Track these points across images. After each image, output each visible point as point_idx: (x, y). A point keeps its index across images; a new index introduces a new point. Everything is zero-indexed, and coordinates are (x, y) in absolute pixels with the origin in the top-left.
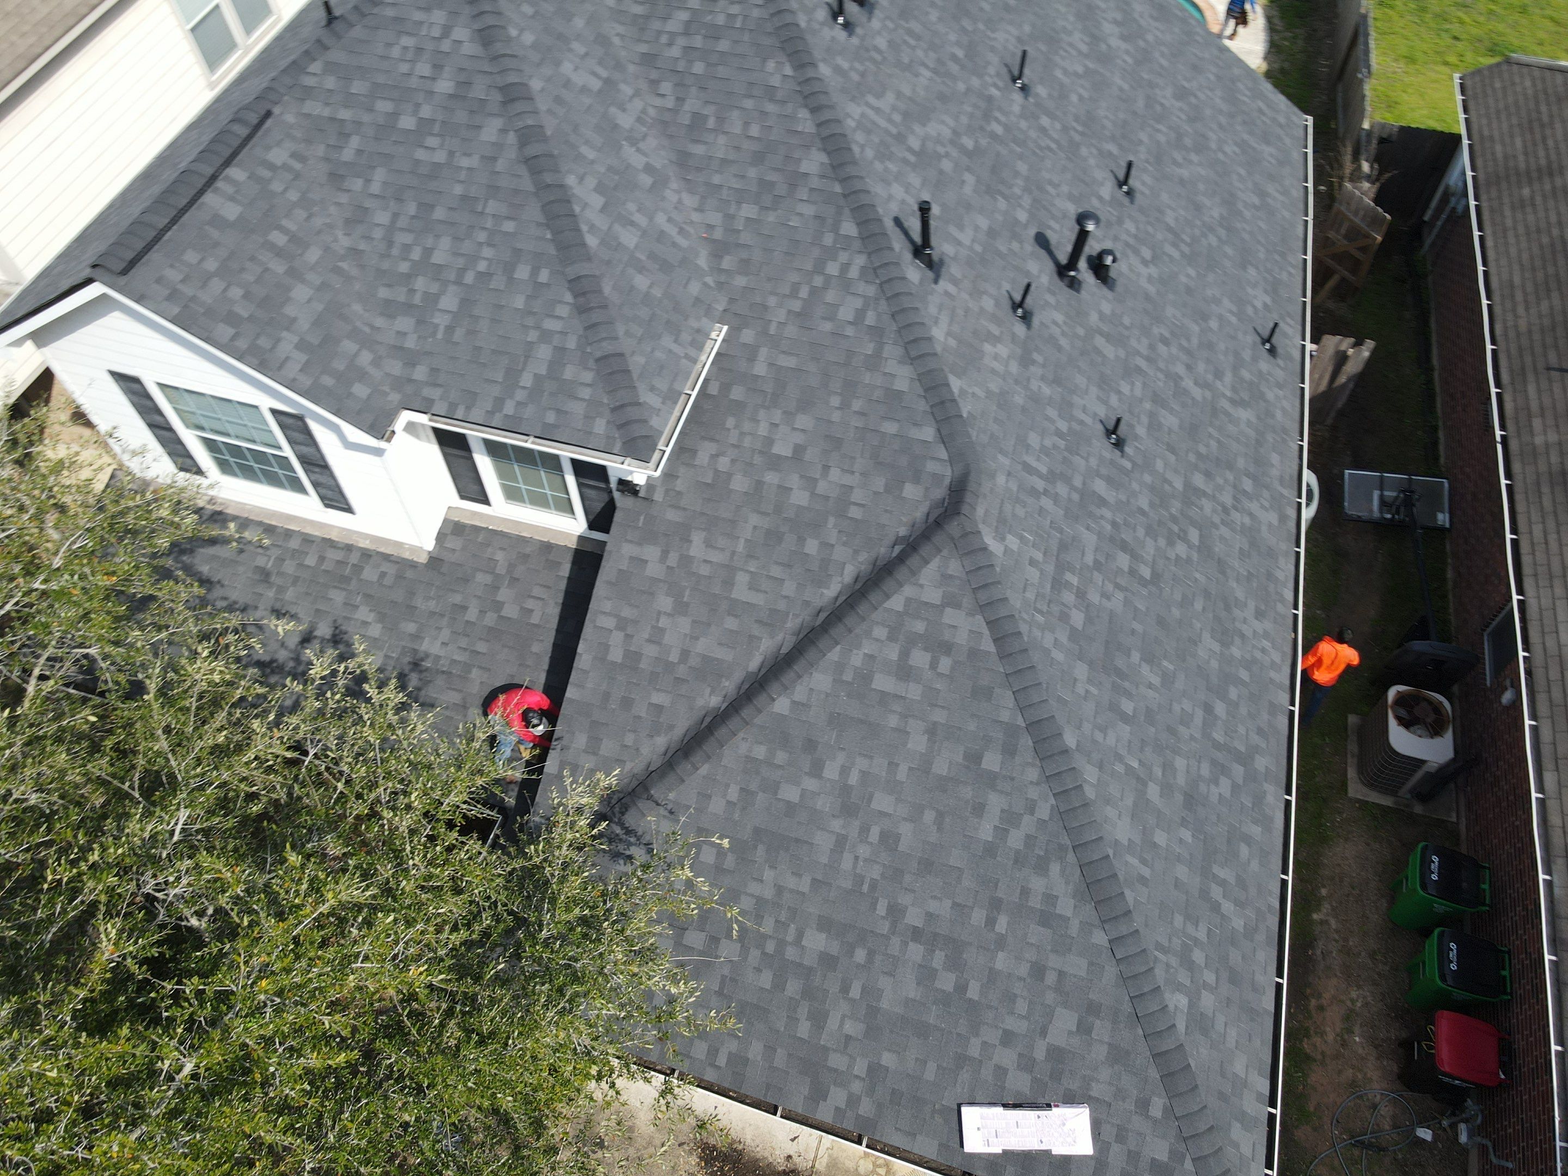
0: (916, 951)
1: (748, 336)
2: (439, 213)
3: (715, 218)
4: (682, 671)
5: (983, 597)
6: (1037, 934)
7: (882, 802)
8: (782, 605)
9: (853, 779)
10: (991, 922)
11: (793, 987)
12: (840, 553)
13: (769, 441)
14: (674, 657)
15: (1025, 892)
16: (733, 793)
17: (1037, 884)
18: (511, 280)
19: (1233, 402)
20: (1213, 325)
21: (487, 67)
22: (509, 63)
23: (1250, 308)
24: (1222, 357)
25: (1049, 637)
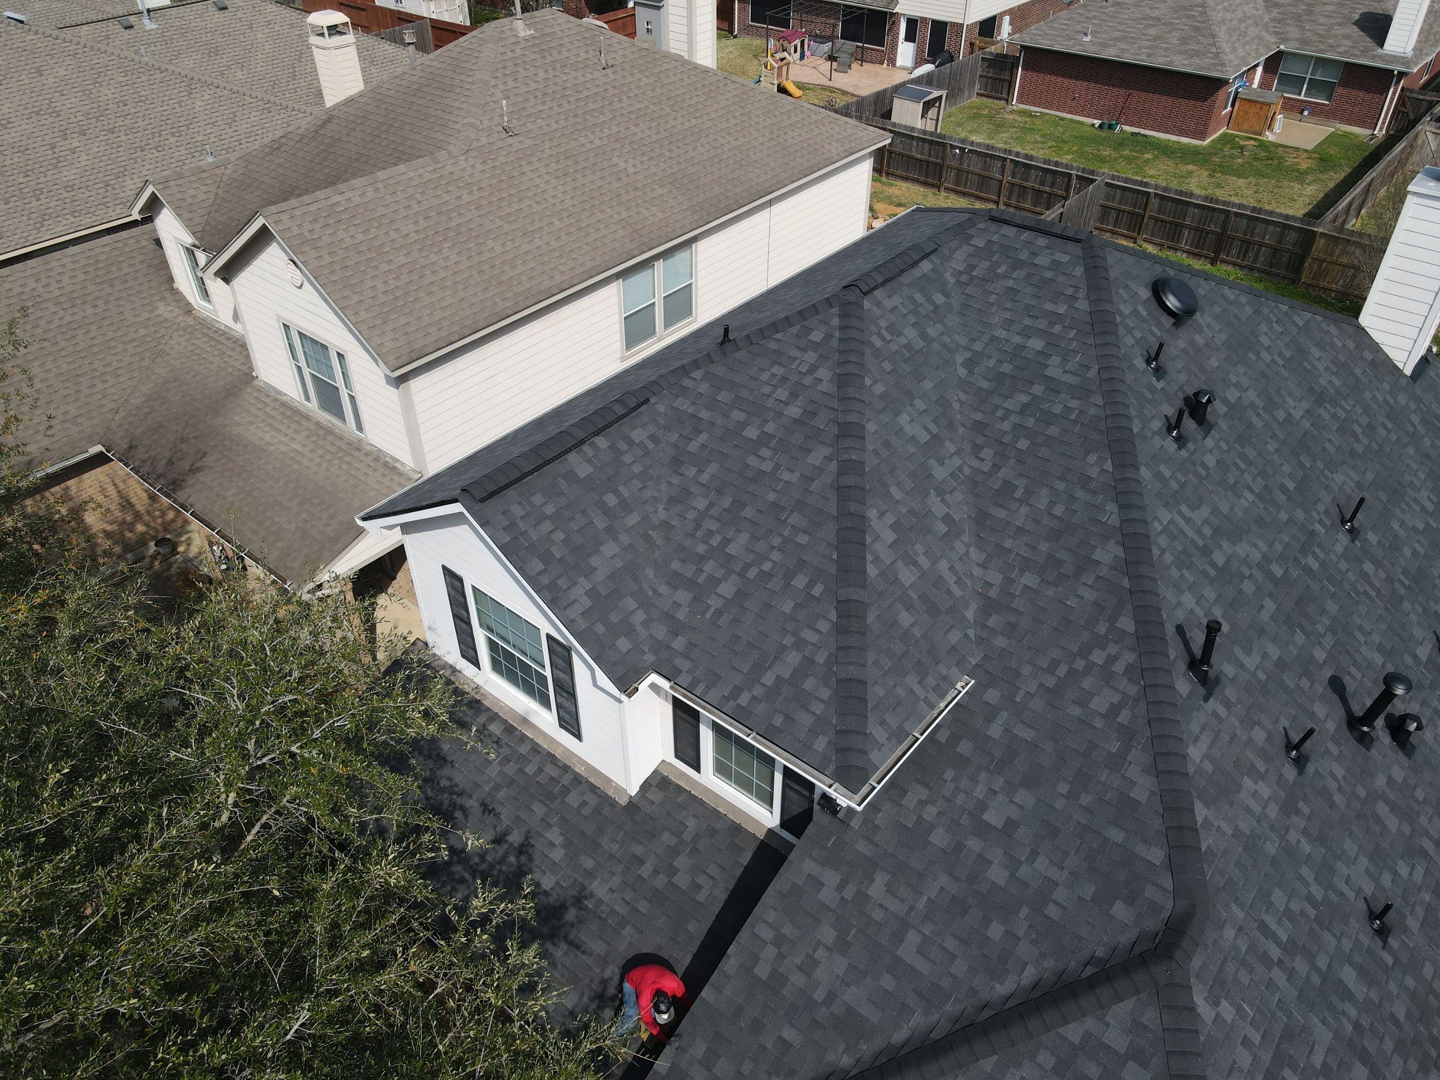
3: (995, 578)
4: (822, 1014)
12: (1024, 950)
14: (819, 995)
18: (787, 585)
21: (835, 405)
22: (854, 406)
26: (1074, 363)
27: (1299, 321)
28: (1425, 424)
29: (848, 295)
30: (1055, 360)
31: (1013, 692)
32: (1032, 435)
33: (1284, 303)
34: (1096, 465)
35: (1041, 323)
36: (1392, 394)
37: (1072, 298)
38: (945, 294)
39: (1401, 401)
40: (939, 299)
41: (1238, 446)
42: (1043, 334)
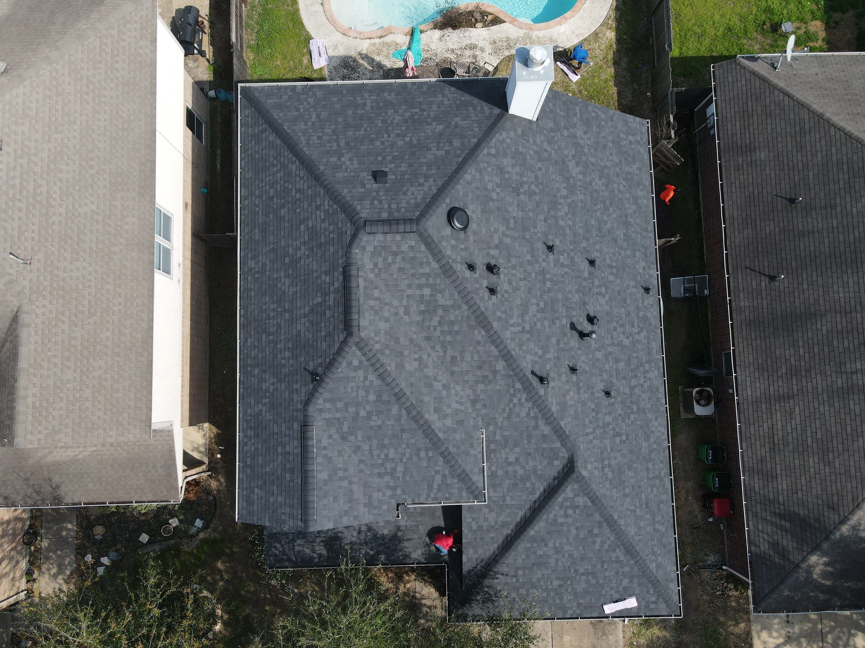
0: (584, 578)
1: (491, 428)
2: (386, 441)
3: (469, 392)
4: (497, 527)
5: (586, 492)
6: (615, 565)
7: (567, 548)
8: (523, 503)
9: (557, 545)
10: (602, 566)
11: (552, 594)
12: (537, 485)
13: (507, 459)
14: (493, 524)
15: (611, 557)
16: (524, 557)
17: (613, 555)
18: (419, 457)
19: (639, 333)
20: (628, 301)
21: (386, 388)
22: (394, 384)
23: (639, 276)
24: (633, 315)
25: (605, 489)
26: (447, 294)
27: (493, 151)
28: (549, 142)
29: (354, 339)
30: (439, 296)
31: (496, 424)
32: (450, 333)
33: (484, 148)
34: (479, 334)
35: (423, 280)
36: (535, 143)
37: (428, 263)
38: (376, 288)
39: (538, 142)
40: (376, 293)
41: (509, 264)
42: (427, 285)
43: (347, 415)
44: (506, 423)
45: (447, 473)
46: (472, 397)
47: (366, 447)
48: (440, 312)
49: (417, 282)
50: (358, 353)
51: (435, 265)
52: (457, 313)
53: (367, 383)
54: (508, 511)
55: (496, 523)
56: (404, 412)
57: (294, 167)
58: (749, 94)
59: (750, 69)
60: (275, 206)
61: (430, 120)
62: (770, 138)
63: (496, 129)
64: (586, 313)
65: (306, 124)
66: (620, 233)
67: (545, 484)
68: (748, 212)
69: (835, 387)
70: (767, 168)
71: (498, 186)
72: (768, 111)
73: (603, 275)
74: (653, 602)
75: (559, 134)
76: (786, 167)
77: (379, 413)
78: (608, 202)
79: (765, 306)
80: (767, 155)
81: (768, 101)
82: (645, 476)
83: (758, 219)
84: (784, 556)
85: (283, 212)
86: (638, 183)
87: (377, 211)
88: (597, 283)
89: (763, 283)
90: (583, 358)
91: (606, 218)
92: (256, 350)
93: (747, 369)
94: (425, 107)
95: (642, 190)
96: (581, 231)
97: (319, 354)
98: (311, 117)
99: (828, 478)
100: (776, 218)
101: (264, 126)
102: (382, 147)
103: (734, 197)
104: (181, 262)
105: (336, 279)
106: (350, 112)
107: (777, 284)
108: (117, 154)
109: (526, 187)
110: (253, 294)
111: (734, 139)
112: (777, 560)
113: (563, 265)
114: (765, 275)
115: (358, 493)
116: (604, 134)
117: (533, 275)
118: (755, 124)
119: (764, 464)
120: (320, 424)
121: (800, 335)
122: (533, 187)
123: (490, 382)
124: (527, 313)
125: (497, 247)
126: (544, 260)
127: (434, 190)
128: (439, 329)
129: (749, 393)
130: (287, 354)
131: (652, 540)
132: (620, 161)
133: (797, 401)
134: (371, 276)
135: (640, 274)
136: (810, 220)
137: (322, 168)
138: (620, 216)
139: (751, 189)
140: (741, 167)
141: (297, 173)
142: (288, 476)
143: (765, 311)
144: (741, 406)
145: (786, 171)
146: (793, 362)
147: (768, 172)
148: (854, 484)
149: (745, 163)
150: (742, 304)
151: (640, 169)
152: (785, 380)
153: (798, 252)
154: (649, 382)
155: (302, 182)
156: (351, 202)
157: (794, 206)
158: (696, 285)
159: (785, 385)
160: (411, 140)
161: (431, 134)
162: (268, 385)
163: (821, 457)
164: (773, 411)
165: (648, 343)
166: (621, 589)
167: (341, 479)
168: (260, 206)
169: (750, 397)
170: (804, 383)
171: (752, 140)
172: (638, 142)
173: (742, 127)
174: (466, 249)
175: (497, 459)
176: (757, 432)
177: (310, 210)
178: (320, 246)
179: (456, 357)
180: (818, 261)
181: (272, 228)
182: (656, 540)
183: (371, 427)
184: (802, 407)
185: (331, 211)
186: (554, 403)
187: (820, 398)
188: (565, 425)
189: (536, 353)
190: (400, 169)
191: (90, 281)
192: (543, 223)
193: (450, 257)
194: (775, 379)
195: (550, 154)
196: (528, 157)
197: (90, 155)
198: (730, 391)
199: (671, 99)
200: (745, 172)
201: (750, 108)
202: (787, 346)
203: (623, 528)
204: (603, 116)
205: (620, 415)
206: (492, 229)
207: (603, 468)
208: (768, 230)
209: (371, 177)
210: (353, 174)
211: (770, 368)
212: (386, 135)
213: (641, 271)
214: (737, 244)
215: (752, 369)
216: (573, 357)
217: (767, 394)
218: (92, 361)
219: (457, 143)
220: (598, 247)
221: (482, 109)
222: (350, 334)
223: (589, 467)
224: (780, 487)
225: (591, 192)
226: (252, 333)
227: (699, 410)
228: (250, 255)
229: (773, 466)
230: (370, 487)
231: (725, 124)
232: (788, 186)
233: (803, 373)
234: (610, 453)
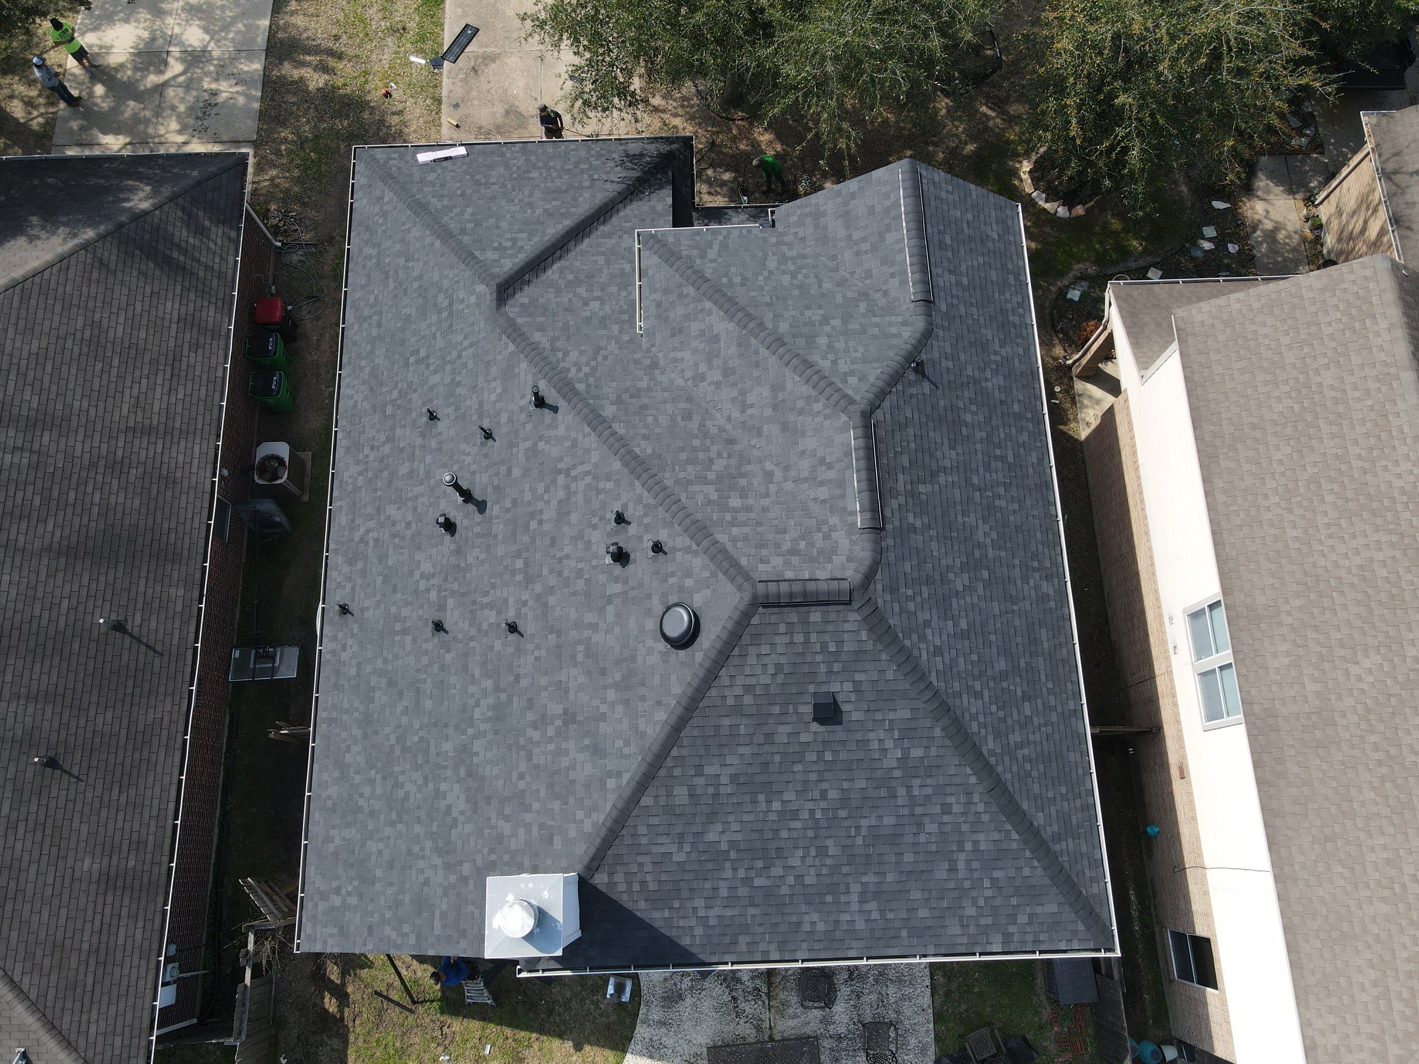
0: (493, 180)
1: (626, 338)
2: (796, 292)
5: (481, 266)
6: (445, 193)
7: (515, 208)
8: (579, 258)
9: (529, 211)
10: (463, 191)
11: (541, 164)
12: (556, 277)
13: (602, 304)
15: (450, 200)
16: (581, 199)
17: (446, 202)
19: (368, 531)
20: (380, 579)
21: (801, 352)
22: (787, 358)
23: (355, 631)
24: (375, 560)
25: (451, 276)
26: (700, 499)
27: (611, 783)
28: (500, 838)
29: (856, 409)
30: (714, 496)
31: (617, 342)
32: (694, 449)
33: (628, 783)
34: (643, 448)
35: (742, 517)
36: (528, 827)
37: (734, 540)
38: (824, 502)
39: (521, 831)
40: (823, 493)
41: (588, 576)
42: (736, 510)
43: (862, 320)
44: (603, 343)
45: (698, 261)
46: (657, 372)
47: (827, 285)
48: (711, 476)
49: (753, 515)
50: (850, 392)
51: (722, 538)
52: (682, 475)
53: (831, 357)
54: (603, 249)
55: (621, 237)
56: (770, 325)
57: (991, 745)
58: (87, 1001)
59: (74, 1055)
60: (1018, 680)
61: (733, 855)
62: (66, 896)
63: (603, 832)
64: (457, 535)
65: (976, 843)
66: (381, 698)
67: (543, 277)
68: (137, 755)
69: (55, 433)
70: (84, 836)
71: (603, 717)
72: (57, 955)
73: (421, 612)
74: (394, 159)
75: (479, 864)
76: (48, 832)
77: (811, 323)
78: (397, 752)
79: (142, 582)
80: (79, 864)
81: (54, 977)
82: (384, 315)
83: (123, 740)
84: (190, 215)
85: (1002, 665)
86: (334, 812)
87: (830, 628)
88: (433, 595)
89: (138, 621)
90: (468, 460)
91: (404, 720)
92: (1020, 441)
93: (193, 484)
94: (743, 891)
95: (330, 797)
96: (453, 680)
97: (914, 400)
98: (968, 862)
99: (99, 304)
100: (89, 735)
101: (1057, 847)
102: (825, 786)
103: (157, 790)
104: (1173, 658)
105: (897, 514)
106: (890, 878)
107: (114, 617)
108: (1335, 784)
109: (551, 731)
110: (1039, 535)
111: (134, 907)
112: (201, 214)
113: (491, 606)
114: (132, 636)
115: (837, 228)
116: (390, 891)
117: (545, 571)
118: (87, 932)
119: (193, 341)
120: (904, 308)
121: (93, 524)
122: (536, 735)
123: (627, 390)
124: (560, 502)
125: (609, 600)
126: (525, 604)
127: (724, 679)
128: (713, 454)
129: (197, 448)
130: (968, 418)
131: (385, 231)
132: (363, 845)
133: (123, 422)
134: (834, 520)
135: (353, 635)
136: (28, 720)
137: (938, 732)
138: (376, 733)
139: (123, 799)
140: (134, 846)
141: (983, 731)
142: (948, 241)
143: (144, 574)
144: (214, 431)
145: (49, 824)
146: (115, 482)
147: (84, 828)
148: (61, 289)
149: (124, 855)
150: (181, 592)
151: (328, 839)
152: (134, 457)
153: (64, 665)
154: (361, 457)
155: (973, 710)
156: (880, 647)
157: (51, 753)
158: (252, 666)
159: (136, 449)
160: (769, 802)
161: (731, 818)
162: (995, 380)
163: (103, 335)
164: (164, 415)
165: (353, 521)
166: (439, 171)
167: (864, 239)
168: (1045, 690)
169: (198, 441)
170: (104, 447)
171: (100, 899)
172: (324, 896)
173: (114, 930)
174: (665, 580)
175: (618, 303)
176: (197, 387)
177: (953, 652)
178: (929, 581)
179: (683, 419)
180: (32, 642)
181: (1019, 640)
182: (380, 232)
183: (820, 307)
184: (117, 413)
185: (915, 637)
186: (522, 374)
187: (84, 420)
188: (506, 347)
189: (548, 442)
190: (788, 729)
191: (1330, 536)
192: (522, 671)
193: (696, 553)
194: (150, 462)
195: (500, 814)
196: (542, 794)
197: (1385, 770)
198: (226, 473)
199: (241, 1020)
200: (126, 836)
201: (92, 968)
202: (120, 509)
203: (428, 232)
204: (388, 931)
205: (415, 391)
206: (617, 629)
207: (451, 304)
208: (109, 715)
209: (845, 707)
210: (879, 716)
211: (155, 480)
212: (819, 815)
213: (350, 642)
214: (169, 699)
215: (185, 484)
216: (486, 456)
217: (168, 440)
218: (1296, 407)
219: (681, 793)
220: (425, 660)
221: (629, 883)
222: (867, 415)
223: (473, 299)
224: (177, 306)
225: (427, 762)
226: (1031, 470)
227: (282, 449)
228: (1052, 604)
229: (180, 336)
230: (817, 240)
231: (146, 943)
232: (54, 794)
233: (102, 462)
234: (438, 330)
